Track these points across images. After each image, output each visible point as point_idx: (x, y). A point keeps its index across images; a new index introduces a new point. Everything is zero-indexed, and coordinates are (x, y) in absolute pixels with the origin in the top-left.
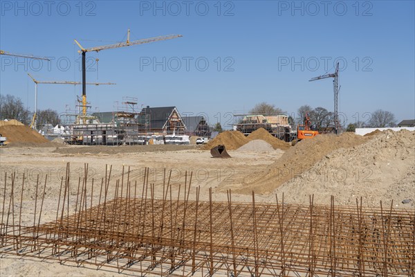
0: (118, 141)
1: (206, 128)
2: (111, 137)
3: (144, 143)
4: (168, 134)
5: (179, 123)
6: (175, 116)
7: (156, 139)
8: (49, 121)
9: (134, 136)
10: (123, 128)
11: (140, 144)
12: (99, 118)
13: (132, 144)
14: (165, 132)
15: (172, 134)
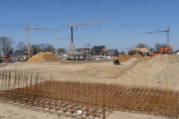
0: (83, 59)
1: (118, 53)
2: (81, 57)
3: (93, 60)
4: (102, 56)
5: (107, 52)
6: (105, 49)
7: (98, 58)
8: (62, 52)
9: (89, 57)
10: (85, 54)
11: (92, 60)
12: (77, 51)
13: (89, 60)
14: (101, 55)
15: (104, 56)
